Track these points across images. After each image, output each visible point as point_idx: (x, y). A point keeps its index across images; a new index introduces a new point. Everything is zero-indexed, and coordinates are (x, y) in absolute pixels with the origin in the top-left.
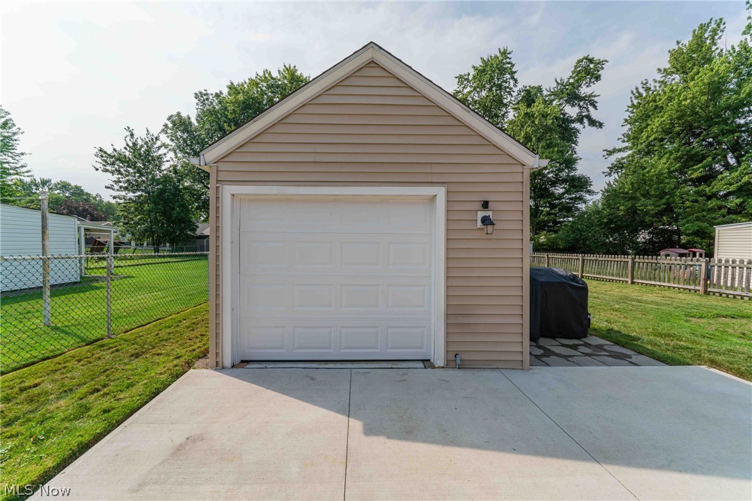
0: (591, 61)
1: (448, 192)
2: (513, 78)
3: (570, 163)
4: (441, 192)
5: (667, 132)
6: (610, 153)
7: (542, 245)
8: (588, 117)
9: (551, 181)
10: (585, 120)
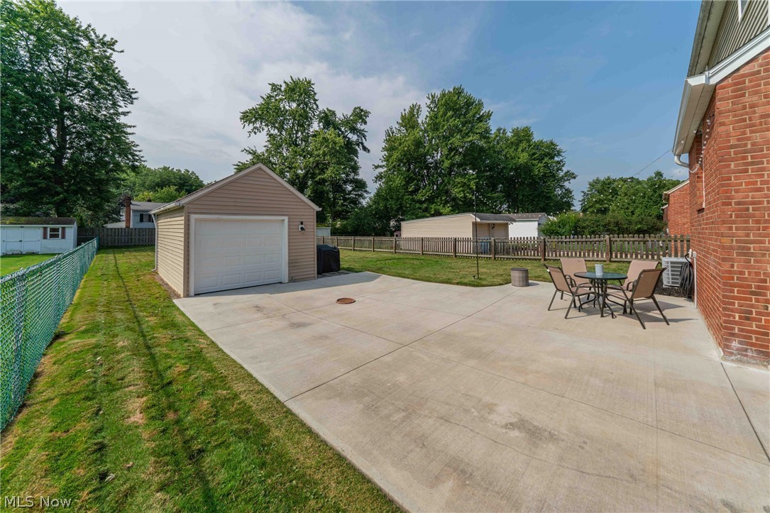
0: (362, 110)
1: (289, 218)
2: (315, 103)
3: (355, 169)
4: (286, 218)
5: (400, 160)
6: (377, 167)
7: (338, 229)
8: (362, 143)
9: (343, 180)
10: (361, 145)
